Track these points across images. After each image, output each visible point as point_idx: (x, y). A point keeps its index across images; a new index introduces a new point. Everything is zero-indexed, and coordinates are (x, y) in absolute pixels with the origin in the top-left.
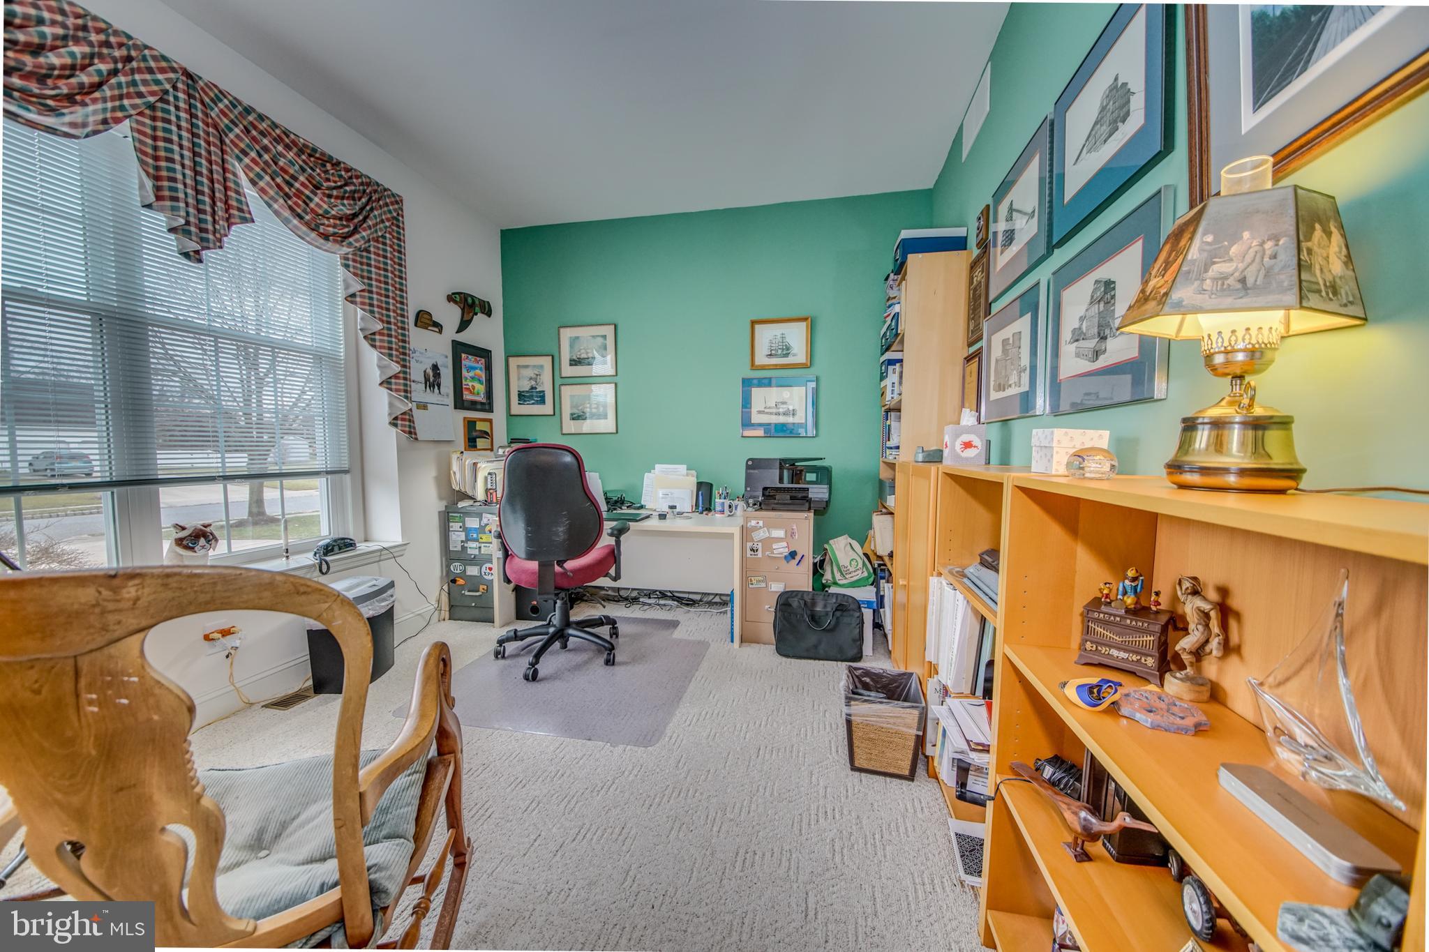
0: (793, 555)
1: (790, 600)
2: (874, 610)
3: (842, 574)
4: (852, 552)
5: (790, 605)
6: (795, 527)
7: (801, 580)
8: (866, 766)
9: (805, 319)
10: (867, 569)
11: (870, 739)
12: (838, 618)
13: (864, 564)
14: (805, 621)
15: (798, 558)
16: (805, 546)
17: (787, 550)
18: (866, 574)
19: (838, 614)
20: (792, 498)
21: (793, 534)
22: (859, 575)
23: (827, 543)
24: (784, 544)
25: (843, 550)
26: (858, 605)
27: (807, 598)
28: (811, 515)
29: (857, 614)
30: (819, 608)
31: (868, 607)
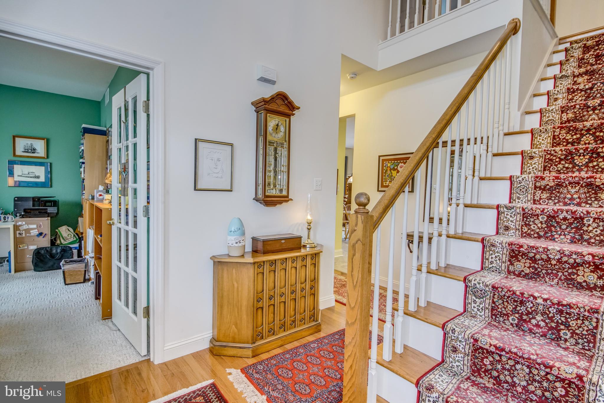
0: (41, 234)
1: (40, 251)
2: (78, 250)
3: (64, 240)
4: (68, 231)
5: (40, 253)
6: (41, 223)
7: (45, 242)
8: (70, 283)
9: (43, 139)
10: (76, 237)
11: (71, 275)
12: (62, 254)
13: (74, 235)
14: (47, 257)
15: (43, 235)
16: (47, 230)
17: (38, 232)
18: (75, 239)
19: (62, 253)
20: (39, 212)
21: (40, 226)
22: (72, 240)
23: (57, 229)
24: (37, 230)
25: (65, 231)
26: (71, 249)
27: (49, 249)
28: (49, 218)
29: (70, 252)
30: (54, 251)
31: (75, 249)
